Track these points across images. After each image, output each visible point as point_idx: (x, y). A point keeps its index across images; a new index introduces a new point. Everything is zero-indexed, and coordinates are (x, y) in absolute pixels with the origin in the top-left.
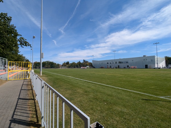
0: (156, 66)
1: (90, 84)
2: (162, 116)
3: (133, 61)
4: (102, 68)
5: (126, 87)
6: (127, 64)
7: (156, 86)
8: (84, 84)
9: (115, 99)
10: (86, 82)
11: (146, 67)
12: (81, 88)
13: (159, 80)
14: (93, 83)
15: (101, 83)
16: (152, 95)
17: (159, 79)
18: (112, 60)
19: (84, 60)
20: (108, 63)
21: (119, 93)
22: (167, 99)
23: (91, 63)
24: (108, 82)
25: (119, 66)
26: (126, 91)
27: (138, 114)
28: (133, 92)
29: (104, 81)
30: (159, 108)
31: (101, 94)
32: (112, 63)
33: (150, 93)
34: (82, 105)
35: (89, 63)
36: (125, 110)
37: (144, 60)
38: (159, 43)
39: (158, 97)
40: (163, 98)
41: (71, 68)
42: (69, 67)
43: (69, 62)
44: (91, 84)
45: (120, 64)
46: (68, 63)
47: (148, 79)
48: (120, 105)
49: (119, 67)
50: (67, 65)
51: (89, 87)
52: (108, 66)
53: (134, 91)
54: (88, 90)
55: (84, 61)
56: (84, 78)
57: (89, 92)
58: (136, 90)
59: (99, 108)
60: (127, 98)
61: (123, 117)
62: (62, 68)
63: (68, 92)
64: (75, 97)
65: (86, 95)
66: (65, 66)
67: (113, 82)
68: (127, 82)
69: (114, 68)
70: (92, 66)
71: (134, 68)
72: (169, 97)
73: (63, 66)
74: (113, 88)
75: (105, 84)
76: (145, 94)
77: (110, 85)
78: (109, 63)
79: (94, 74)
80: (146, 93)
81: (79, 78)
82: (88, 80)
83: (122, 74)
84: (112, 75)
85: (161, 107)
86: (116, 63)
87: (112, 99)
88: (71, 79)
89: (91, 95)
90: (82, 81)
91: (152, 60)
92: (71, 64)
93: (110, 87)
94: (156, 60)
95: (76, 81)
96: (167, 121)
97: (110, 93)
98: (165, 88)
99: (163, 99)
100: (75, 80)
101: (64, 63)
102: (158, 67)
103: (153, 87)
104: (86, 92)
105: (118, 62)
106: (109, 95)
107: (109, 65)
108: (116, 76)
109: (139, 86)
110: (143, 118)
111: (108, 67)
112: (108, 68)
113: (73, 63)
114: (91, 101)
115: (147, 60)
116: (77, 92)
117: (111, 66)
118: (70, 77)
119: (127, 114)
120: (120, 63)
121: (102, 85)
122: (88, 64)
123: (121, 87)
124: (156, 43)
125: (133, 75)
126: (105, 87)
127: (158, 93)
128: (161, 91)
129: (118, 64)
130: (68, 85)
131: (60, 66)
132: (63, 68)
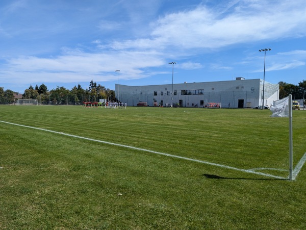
0: (260, 104)
1: (94, 146)
2: (237, 212)
3: (213, 89)
4: (140, 105)
5: (183, 152)
6: (201, 97)
7: (246, 146)
8: (78, 148)
9: (147, 181)
10: (84, 141)
11: (241, 104)
12: (64, 158)
13: (256, 135)
14: (103, 144)
15: (126, 143)
16: (232, 168)
17: (258, 132)
18: (166, 87)
19: (92, 82)
20: (156, 94)
21: (161, 166)
22: (258, 173)
23: (112, 92)
24: (143, 140)
25: (181, 102)
26: (180, 160)
27: (190, 213)
28: (195, 162)
29: (134, 139)
30: (236, 194)
31: (115, 173)
32: (165, 92)
33: (228, 163)
34: (51, 205)
35: (106, 92)
36: (163, 206)
37: (237, 88)
38: (270, 50)
39: (243, 170)
40: (251, 172)
41: (52, 104)
42: (46, 101)
43: (46, 87)
44: (97, 146)
45: (184, 97)
46: (42, 89)
47: (236, 132)
48: (155, 194)
49: (181, 104)
50: (40, 96)
51: (87, 156)
52: (155, 101)
53: (197, 160)
54: (86, 162)
55: (93, 85)
56: (81, 131)
57: (84, 168)
58: (202, 159)
59: (98, 209)
60: (178, 176)
61: (152, 224)
62: (21, 102)
63: (19, 171)
64: (39, 183)
65: (75, 177)
66: (32, 97)
67: (157, 140)
68: (189, 139)
69: (169, 106)
70: (116, 100)
71: (216, 107)
72: (263, 170)
73: (28, 98)
74: (151, 154)
75: (134, 145)
76: (219, 165)
77: (147, 147)
78: (159, 93)
79: (115, 120)
80: (221, 163)
81: (67, 132)
82: (93, 137)
83: (185, 121)
84: (160, 122)
85: (241, 191)
86: (175, 93)
87: (140, 183)
88: (43, 134)
89: (89, 177)
90: (74, 139)
91: (253, 90)
92: (52, 91)
93: (146, 152)
94: (261, 89)
95: (56, 141)
96: (241, 222)
97: (138, 167)
98: (263, 150)
99: (250, 174)
100: (53, 137)
101: (31, 88)
102: (265, 105)
103: (239, 150)
104: (77, 168)
105: (179, 92)
106: (135, 173)
107: (158, 98)
108: (169, 125)
109: (211, 147)
110: (196, 220)
111: (157, 103)
112: (155, 106)
113: (58, 91)
114: (84, 192)
115: (243, 87)
116: (49, 171)
117: (162, 101)
118: (39, 131)
119: (164, 216)
120: (184, 93)
121: (126, 149)
122: (103, 94)
123: (172, 152)
124: (265, 49)
125: (207, 122)
126: (131, 154)
127: (245, 162)
128: (252, 158)
129: (180, 96)
130: (27, 151)
131: (16, 97)
132: (28, 105)
